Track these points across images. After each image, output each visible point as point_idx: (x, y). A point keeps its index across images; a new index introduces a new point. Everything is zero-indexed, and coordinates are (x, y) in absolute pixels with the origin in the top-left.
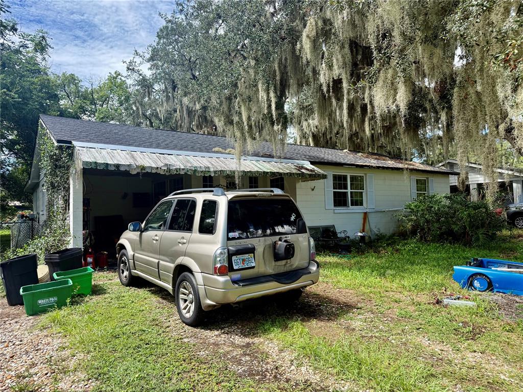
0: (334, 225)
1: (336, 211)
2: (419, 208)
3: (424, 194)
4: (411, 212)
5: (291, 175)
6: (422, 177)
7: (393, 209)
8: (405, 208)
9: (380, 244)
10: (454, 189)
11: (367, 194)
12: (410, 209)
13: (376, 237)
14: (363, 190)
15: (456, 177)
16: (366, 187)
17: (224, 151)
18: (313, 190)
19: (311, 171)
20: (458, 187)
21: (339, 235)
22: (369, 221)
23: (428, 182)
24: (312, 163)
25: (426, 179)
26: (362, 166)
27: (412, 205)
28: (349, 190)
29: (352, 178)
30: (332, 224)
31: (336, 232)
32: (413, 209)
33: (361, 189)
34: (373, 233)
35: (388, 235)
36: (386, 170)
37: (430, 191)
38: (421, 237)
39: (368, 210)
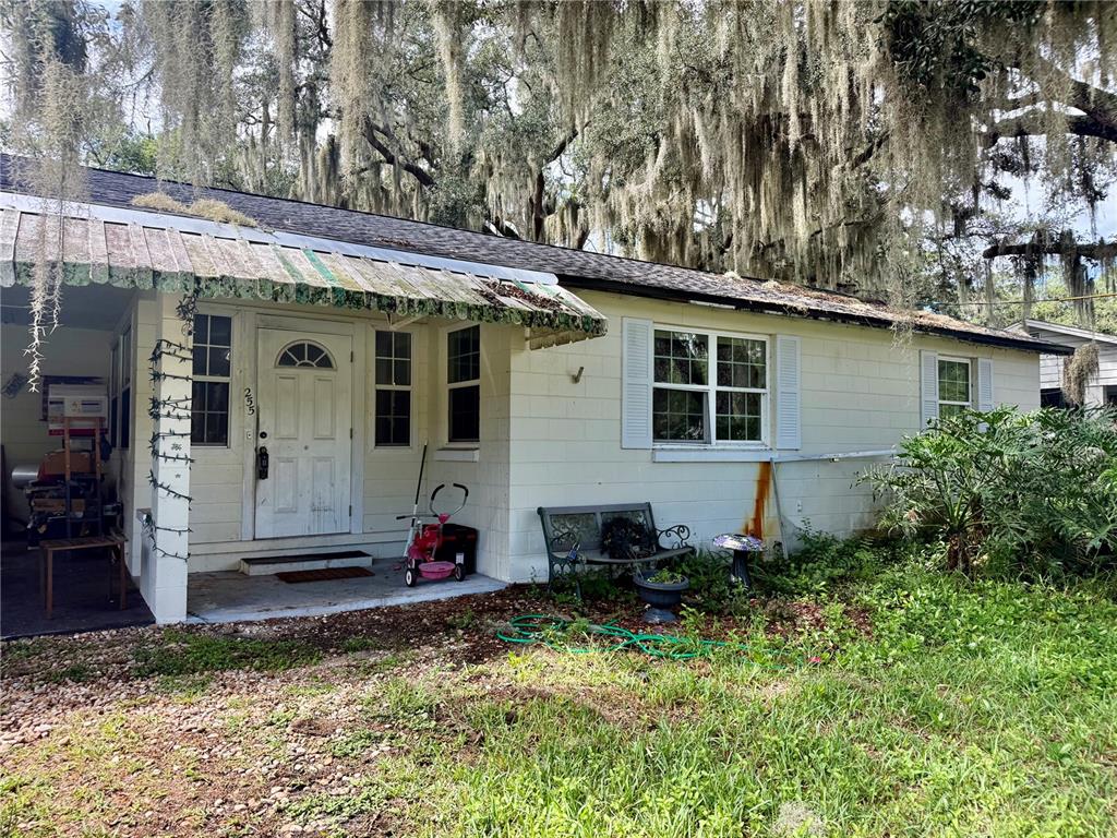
0: (649, 505)
1: (660, 456)
2: (947, 454)
3: (963, 407)
4: (920, 466)
5: (440, 311)
6: (958, 354)
7: (861, 454)
8: (901, 456)
9: (804, 579)
10: (1051, 398)
11: (773, 401)
12: (917, 457)
13: (801, 545)
14: (764, 387)
15: (1061, 359)
16: (774, 379)
17: (183, 208)
18: (576, 379)
19: (545, 302)
20: (1065, 391)
21: (664, 542)
22: (776, 492)
23: (975, 372)
24: (564, 281)
25: (968, 361)
26: (758, 308)
27: (925, 443)
28: (712, 387)
29: (723, 346)
30: (643, 502)
31: (655, 530)
32: (928, 460)
33: (755, 386)
34: (790, 530)
35: (842, 536)
36: (839, 326)
37: (980, 401)
38: (953, 555)
39: (775, 456)
